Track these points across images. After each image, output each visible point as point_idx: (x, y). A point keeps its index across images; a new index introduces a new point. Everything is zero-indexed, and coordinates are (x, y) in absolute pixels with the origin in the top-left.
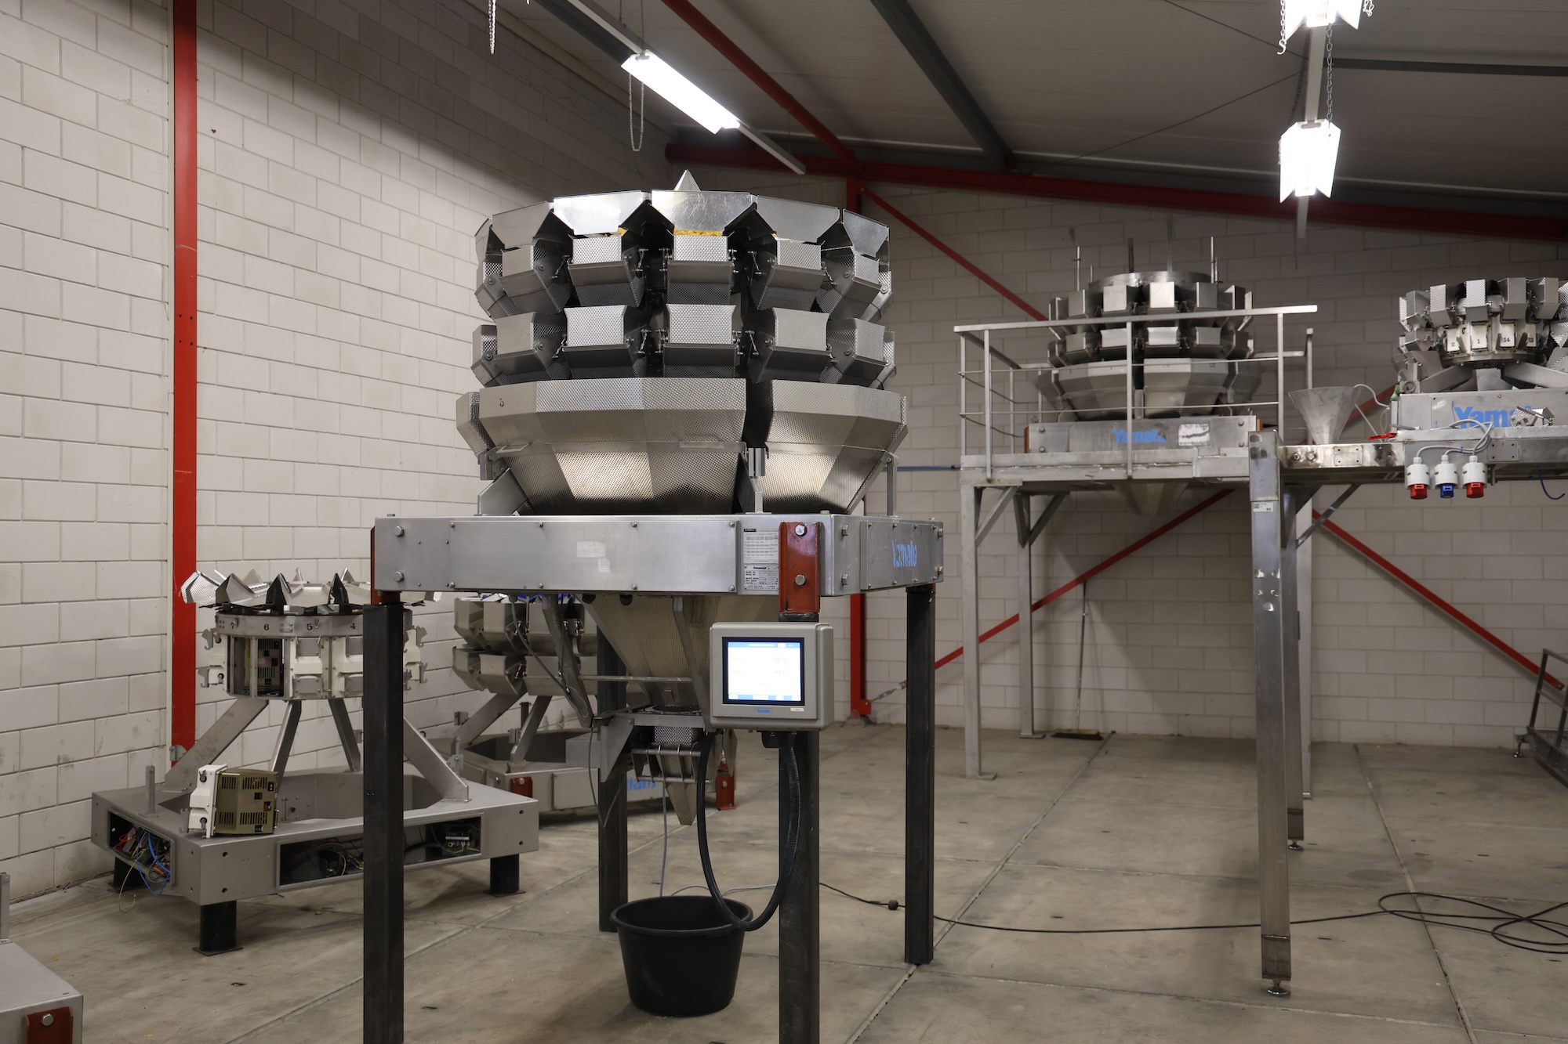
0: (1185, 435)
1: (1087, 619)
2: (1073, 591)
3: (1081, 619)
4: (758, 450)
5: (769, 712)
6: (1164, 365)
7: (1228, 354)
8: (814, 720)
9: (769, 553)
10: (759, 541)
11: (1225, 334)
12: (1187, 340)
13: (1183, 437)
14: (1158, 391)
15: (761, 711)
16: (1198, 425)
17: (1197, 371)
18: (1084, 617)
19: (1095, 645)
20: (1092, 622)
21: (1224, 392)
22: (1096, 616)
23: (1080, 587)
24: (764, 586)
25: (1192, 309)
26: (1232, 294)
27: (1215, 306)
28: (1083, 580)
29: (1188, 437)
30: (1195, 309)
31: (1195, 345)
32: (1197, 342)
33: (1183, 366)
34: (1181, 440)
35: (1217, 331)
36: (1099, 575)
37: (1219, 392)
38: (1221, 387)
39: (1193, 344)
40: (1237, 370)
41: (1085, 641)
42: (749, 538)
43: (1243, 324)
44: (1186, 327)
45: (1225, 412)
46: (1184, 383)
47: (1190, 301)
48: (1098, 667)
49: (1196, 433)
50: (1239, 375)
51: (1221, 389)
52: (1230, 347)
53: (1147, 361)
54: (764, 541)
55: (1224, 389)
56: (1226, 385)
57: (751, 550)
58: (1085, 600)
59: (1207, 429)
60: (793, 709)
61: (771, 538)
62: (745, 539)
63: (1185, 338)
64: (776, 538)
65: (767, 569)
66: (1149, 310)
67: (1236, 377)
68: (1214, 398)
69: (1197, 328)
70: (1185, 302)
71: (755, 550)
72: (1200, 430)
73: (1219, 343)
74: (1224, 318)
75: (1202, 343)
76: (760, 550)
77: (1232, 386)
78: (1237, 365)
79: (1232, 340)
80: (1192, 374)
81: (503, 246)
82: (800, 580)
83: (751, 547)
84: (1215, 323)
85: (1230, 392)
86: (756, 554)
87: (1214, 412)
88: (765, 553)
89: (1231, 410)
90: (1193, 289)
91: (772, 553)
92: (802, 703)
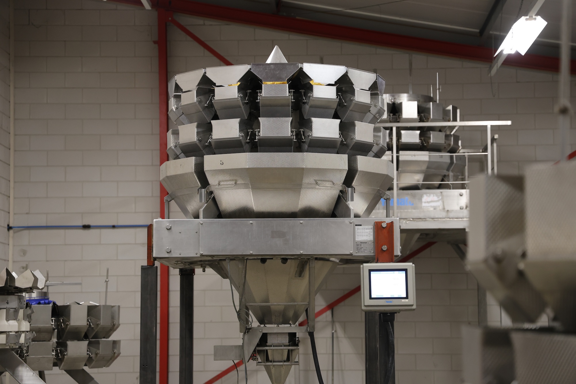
0: (426, 201)
1: (335, 336)
2: (324, 315)
3: (331, 336)
4: (350, 189)
5: (392, 302)
6: (412, 155)
7: (448, 149)
8: (412, 305)
9: (368, 236)
10: (363, 230)
11: (447, 137)
12: (424, 139)
13: (425, 202)
14: (407, 172)
15: (388, 302)
16: (434, 195)
17: (432, 160)
18: (333, 333)
19: (340, 354)
20: (337, 338)
21: (447, 174)
22: (340, 333)
23: (329, 313)
24: (366, 251)
25: (427, 120)
26: (449, 110)
27: (442, 118)
28: (331, 307)
29: (428, 202)
30: (430, 120)
31: (430, 143)
32: (432, 141)
33: (423, 156)
34: (424, 204)
35: (442, 135)
36: (342, 304)
37: (443, 174)
38: (445, 171)
39: (428, 143)
40: (455, 160)
41: (335, 352)
42: (358, 229)
43: (455, 130)
44: (424, 132)
45: (447, 187)
46: (424, 168)
47: (426, 114)
48: (342, 370)
49: (433, 200)
50: (456, 164)
51: (445, 172)
52: (450, 145)
53: (401, 152)
54: (366, 230)
55: (447, 172)
56: (448, 170)
57: (359, 234)
58: (333, 322)
59: (440, 198)
60: (403, 300)
61: (369, 229)
62: (356, 230)
63: (423, 138)
64: (371, 229)
65: (367, 243)
66: (401, 119)
67: (454, 164)
68: (441, 178)
69: (431, 132)
70: (423, 115)
71: (361, 234)
72: (435, 198)
73: (444, 142)
74: (445, 127)
75: (435, 142)
76: (364, 234)
77: (452, 171)
78: (454, 157)
79: (451, 140)
80: (429, 162)
81: (215, 84)
82: (385, 248)
83: (359, 233)
84: (440, 129)
85: (451, 174)
86: (361, 236)
87: (440, 187)
88: (366, 236)
89: (451, 186)
90: (428, 106)
91: (369, 236)
92: (407, 298)
